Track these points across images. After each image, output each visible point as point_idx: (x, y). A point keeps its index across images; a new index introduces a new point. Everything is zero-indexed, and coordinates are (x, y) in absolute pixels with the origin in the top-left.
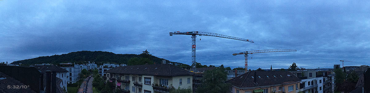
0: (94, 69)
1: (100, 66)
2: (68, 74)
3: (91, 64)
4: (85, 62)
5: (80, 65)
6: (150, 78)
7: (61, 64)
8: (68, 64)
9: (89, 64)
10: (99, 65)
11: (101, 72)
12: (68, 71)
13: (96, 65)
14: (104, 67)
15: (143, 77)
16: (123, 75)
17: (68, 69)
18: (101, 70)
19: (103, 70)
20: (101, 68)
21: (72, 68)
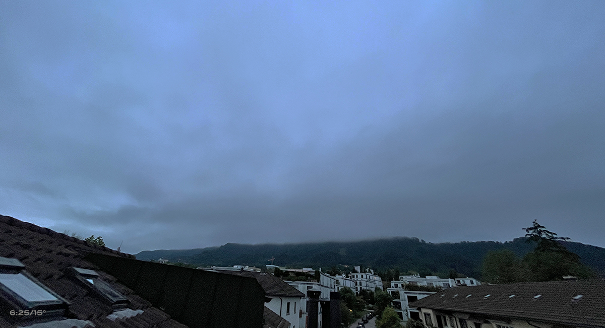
0: (373, 290)
1: (393, 284)
2: (303, 303)
3: (363, 274)
5: (335, 276)
9: (359, 275)
11: (398, 306)
13: (377, 278)
14: (408, 287)
18: (399, 298)
19: (404, 296)
20: (395, 290)
21: (313, 286)
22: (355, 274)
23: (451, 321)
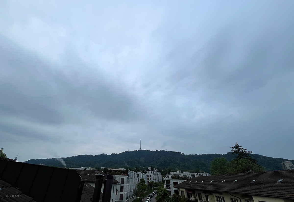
0: (157, 180)
1: (167, 176)
2: (118, 187)
3: (152, 172)
4: (143, 169)
5: (137, 172)
7: (109, 169)
8: (120, 169)
9: (150, 172)
10: (164, 174)
12: (119, 183)
13: (159, 173)
14: (174, 178)
17: (118, 178)
18: (170, 183)
20: (168, 179)
21: (124, 178)
22: (148, 171)
23: (194, 194)
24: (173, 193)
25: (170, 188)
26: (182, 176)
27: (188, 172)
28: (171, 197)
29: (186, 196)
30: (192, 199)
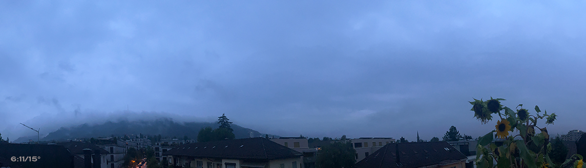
0: (146, 147)
1: (156, 144)
2: (108, 157)
3: (143, 139)
6: (235, 165)
8: (108, 138)
9: (139, 140)
11: (158, 155)
12: (108, 152)
13: (149, 140)
14: (163, 145)
15: (224, 162)
16: (193, 158)
17: (107, 148)
18: (159, 150)
19: (161, 149)
20: (157, 146)
21: (114, 147)
22: (137, 139)
23: (180, 160)
24: (161, 159)
25: (159, 156)
26: (171, 143)
27: (177, 139)
28: (159, 164)
29: (173, 163)
30: (178, 164)
